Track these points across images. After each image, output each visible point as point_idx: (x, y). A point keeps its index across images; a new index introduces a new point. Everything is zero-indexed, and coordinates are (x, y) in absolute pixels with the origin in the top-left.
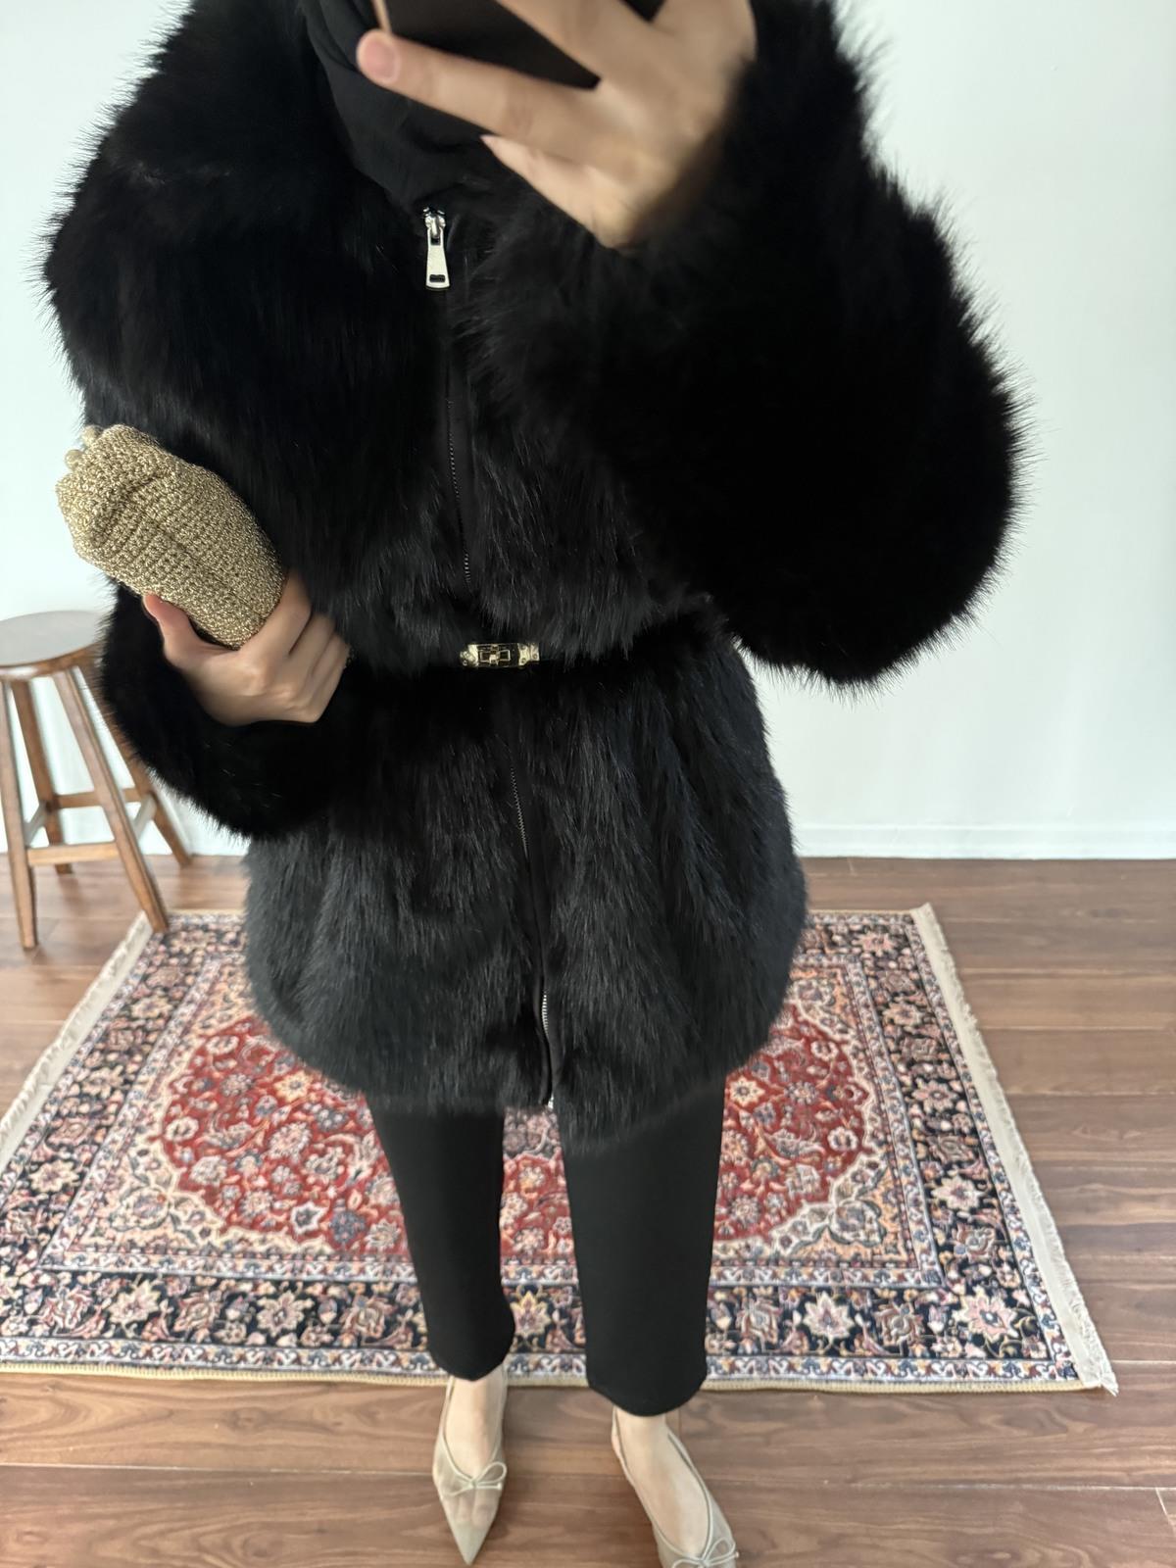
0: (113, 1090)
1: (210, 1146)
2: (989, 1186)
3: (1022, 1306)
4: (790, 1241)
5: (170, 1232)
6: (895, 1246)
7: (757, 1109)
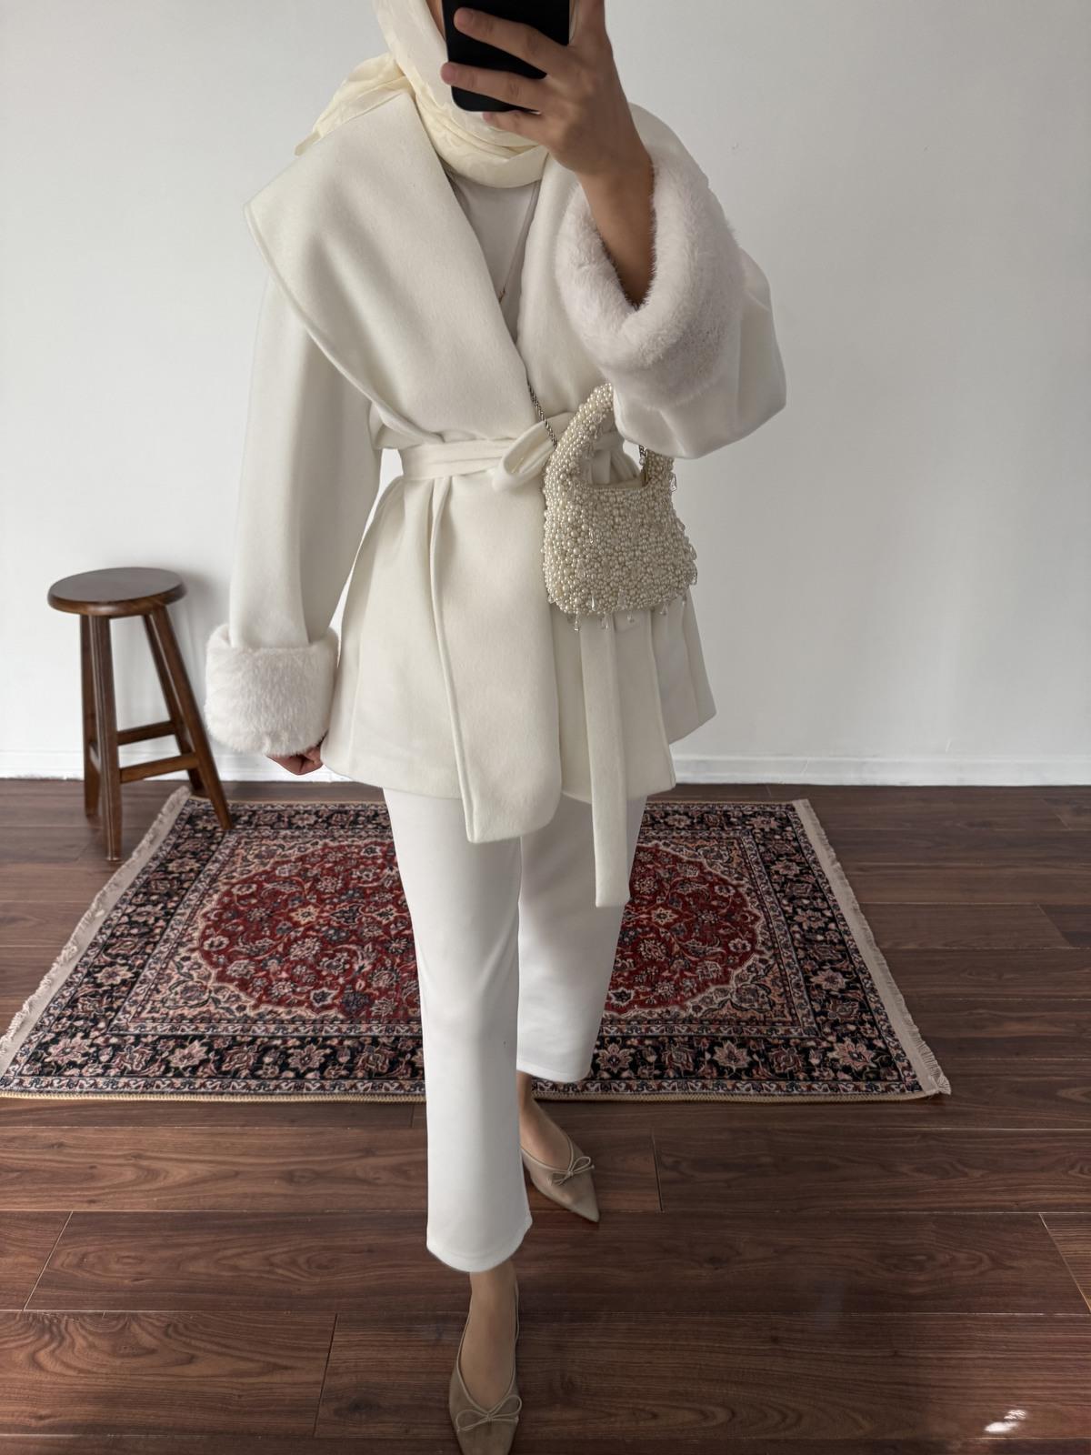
0: (157, 920)
1: (241, 953)
2: (855, 976)
3: (880, 1048)
4: (701, 1009)
5: (212, 1008)
6: (782, 1012)
7: (672, 927)
